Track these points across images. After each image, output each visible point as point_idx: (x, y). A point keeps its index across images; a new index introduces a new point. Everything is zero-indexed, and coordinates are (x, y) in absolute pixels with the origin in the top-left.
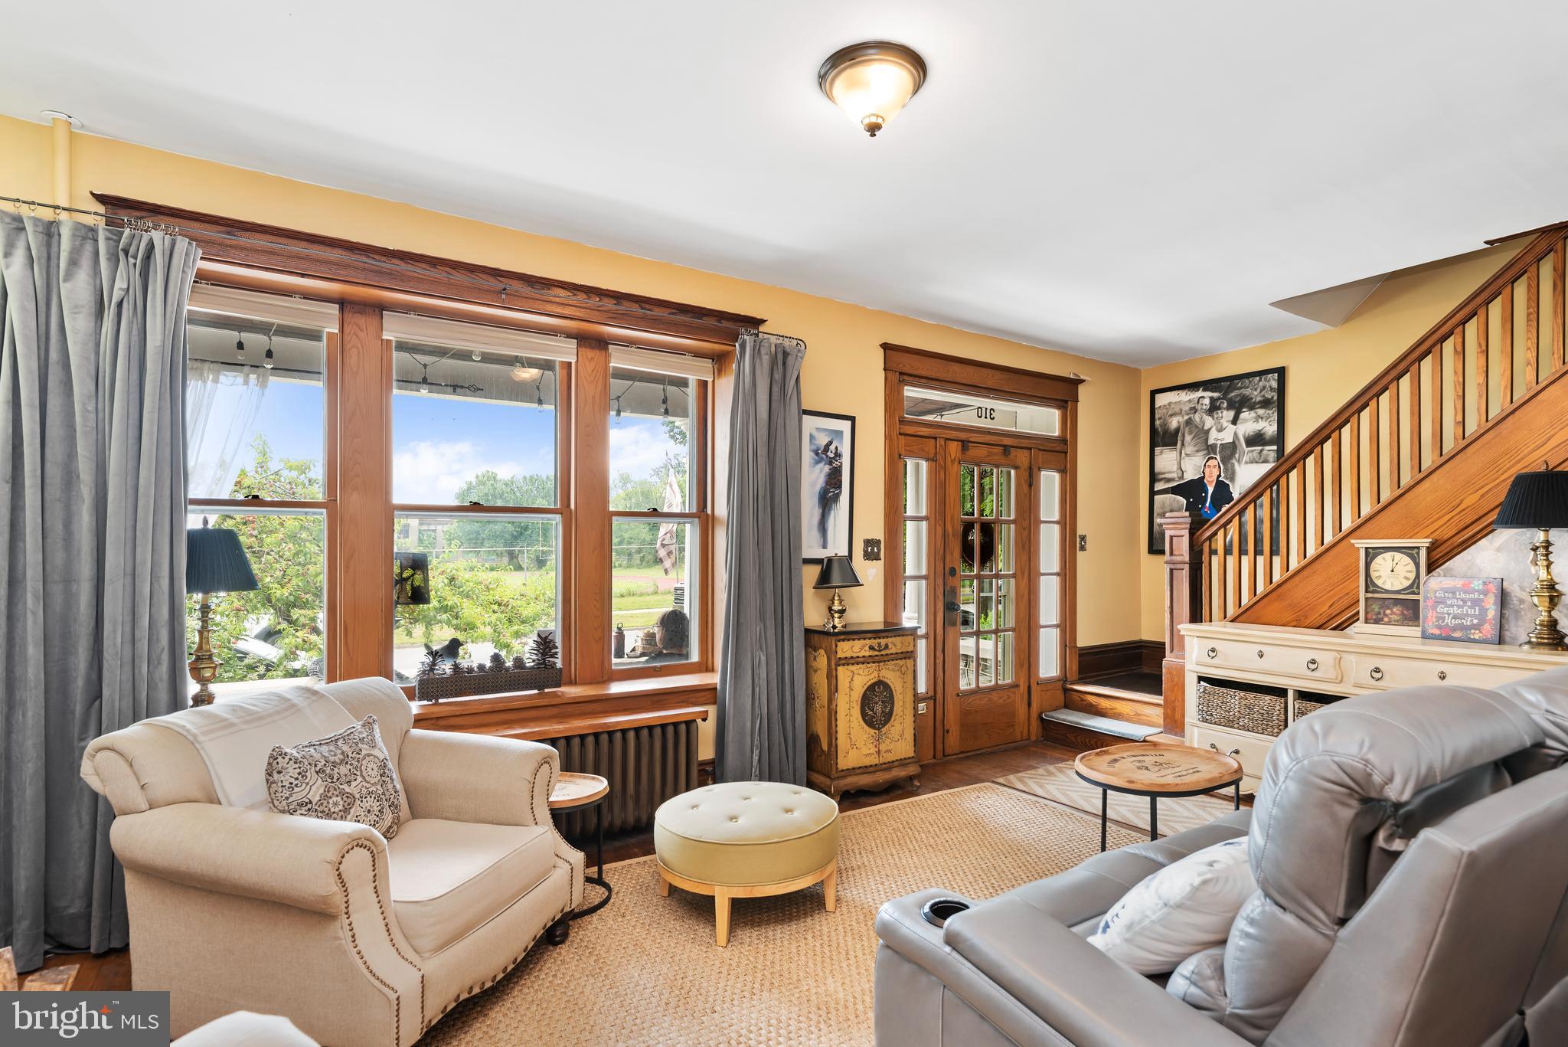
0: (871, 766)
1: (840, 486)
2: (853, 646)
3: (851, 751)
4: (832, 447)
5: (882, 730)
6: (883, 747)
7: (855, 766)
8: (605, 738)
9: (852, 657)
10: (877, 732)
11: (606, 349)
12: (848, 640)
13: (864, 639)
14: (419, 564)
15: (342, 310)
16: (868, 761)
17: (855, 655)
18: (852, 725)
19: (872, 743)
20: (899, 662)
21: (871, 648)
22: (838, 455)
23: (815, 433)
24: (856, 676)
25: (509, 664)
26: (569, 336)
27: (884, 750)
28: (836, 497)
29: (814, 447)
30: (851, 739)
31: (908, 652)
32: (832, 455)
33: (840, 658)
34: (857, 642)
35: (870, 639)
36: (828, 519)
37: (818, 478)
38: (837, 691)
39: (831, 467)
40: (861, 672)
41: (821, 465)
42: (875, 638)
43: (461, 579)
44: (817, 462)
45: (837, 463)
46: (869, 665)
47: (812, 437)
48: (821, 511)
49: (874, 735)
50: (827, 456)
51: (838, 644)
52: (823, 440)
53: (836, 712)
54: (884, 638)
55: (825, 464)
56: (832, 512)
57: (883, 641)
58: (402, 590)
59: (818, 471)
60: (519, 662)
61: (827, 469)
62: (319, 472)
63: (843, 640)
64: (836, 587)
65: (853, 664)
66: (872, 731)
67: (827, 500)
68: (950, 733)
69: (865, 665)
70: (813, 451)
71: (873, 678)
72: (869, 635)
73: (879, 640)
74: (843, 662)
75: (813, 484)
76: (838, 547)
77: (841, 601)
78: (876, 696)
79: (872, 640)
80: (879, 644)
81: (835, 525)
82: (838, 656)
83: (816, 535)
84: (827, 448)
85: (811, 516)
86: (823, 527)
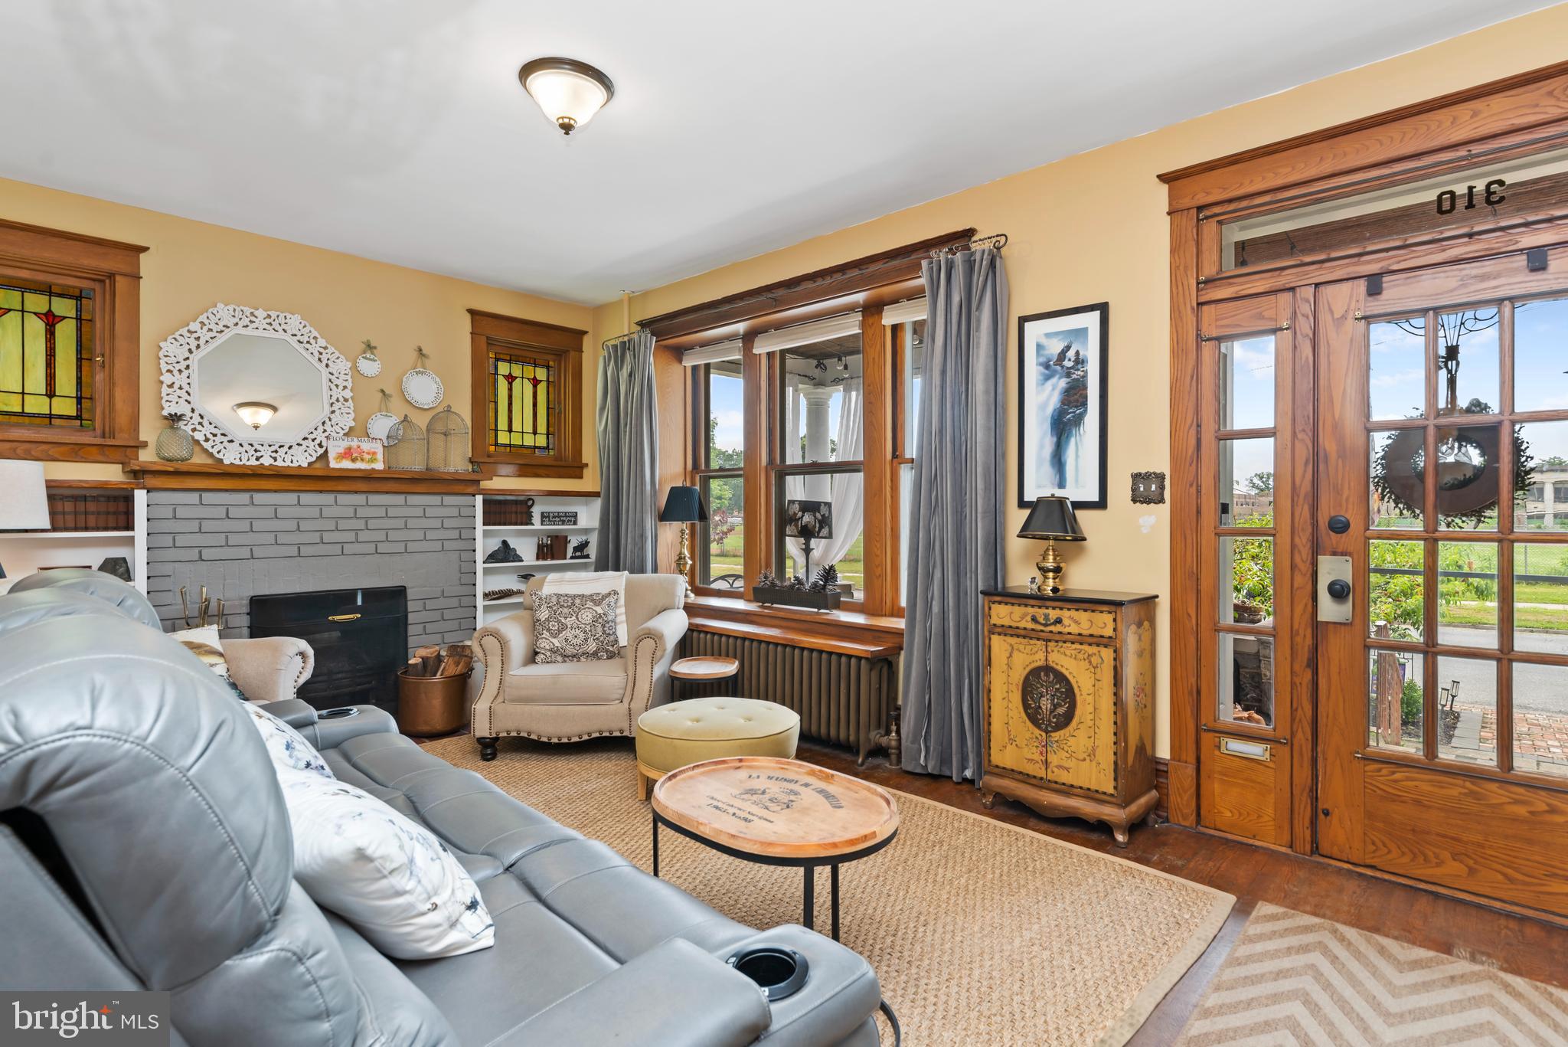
0: (1035, 777)
1: (1083, 403)
2: (1011, 613)
3: (1009, 747)
4: (1071, 354)
5: (1053, 734)
6: (1054, 759)
7: (1015, 768)
9: (1010, 627)
10: (1044, 734)
11: (882, 312)
12: (1006, 604)
13: (1026, 606)
15: (743, 342)
16: (1030, 769)
17: (1014, 624)
18: (1011, 714)
19: (1037, 747)
20: (1085, 647)
21: (1034, 619)
22: (1079, 361)
23: (1044, 341)
24: (1015, 653)
27: (1056, 764)
28: (1078, 420)
29: (1042, 360)
30: (1009, 731)
31: (1102, 637)
32: (1070, 364)
33: (995, 625)
34: (1016, 608)
35: (1033, 606)
36: (1066, 449)
37: (1048, 399)
38: (990, 665)
39: (1068, 380)
40: (1021, 647)
41: (1054, 380)
42: (1040, 607)
44: (1047, 378)
45: (1079, 373)
46: (1032, 642)
47: (1040, 346)
48: (1055, 439)
49: (1040, 738)
50: (1063, 367)
51: (993, 606)
52: (1055, 347)
53: (990, 691)
54: (1054, 608)
55: (1060, 378)
56: (1073, 440)
57: (1053, 614)
59: (1050, 388)
61: (1063, 383)
63: (1000, 603)
65: (1012, 636)
66: (1037, 732)
67: (1063, 426)
68: (1335, 818)
69: (1026, 640)
70: (1041, 364)
71: (1039, 659)
72: (1032, 602)
73: (1047, 611)
74: (999, 630)
75: (1043, 407)
76: (1082, 486)
78: (1042, 686)
79: (1036, 609)
80: (1046, 617)
81: (1077, 456)
82: (993, 621)
83: (1048, 470)
84: (1062, 356)
85: (1041, 447)
86: (1058, 460)
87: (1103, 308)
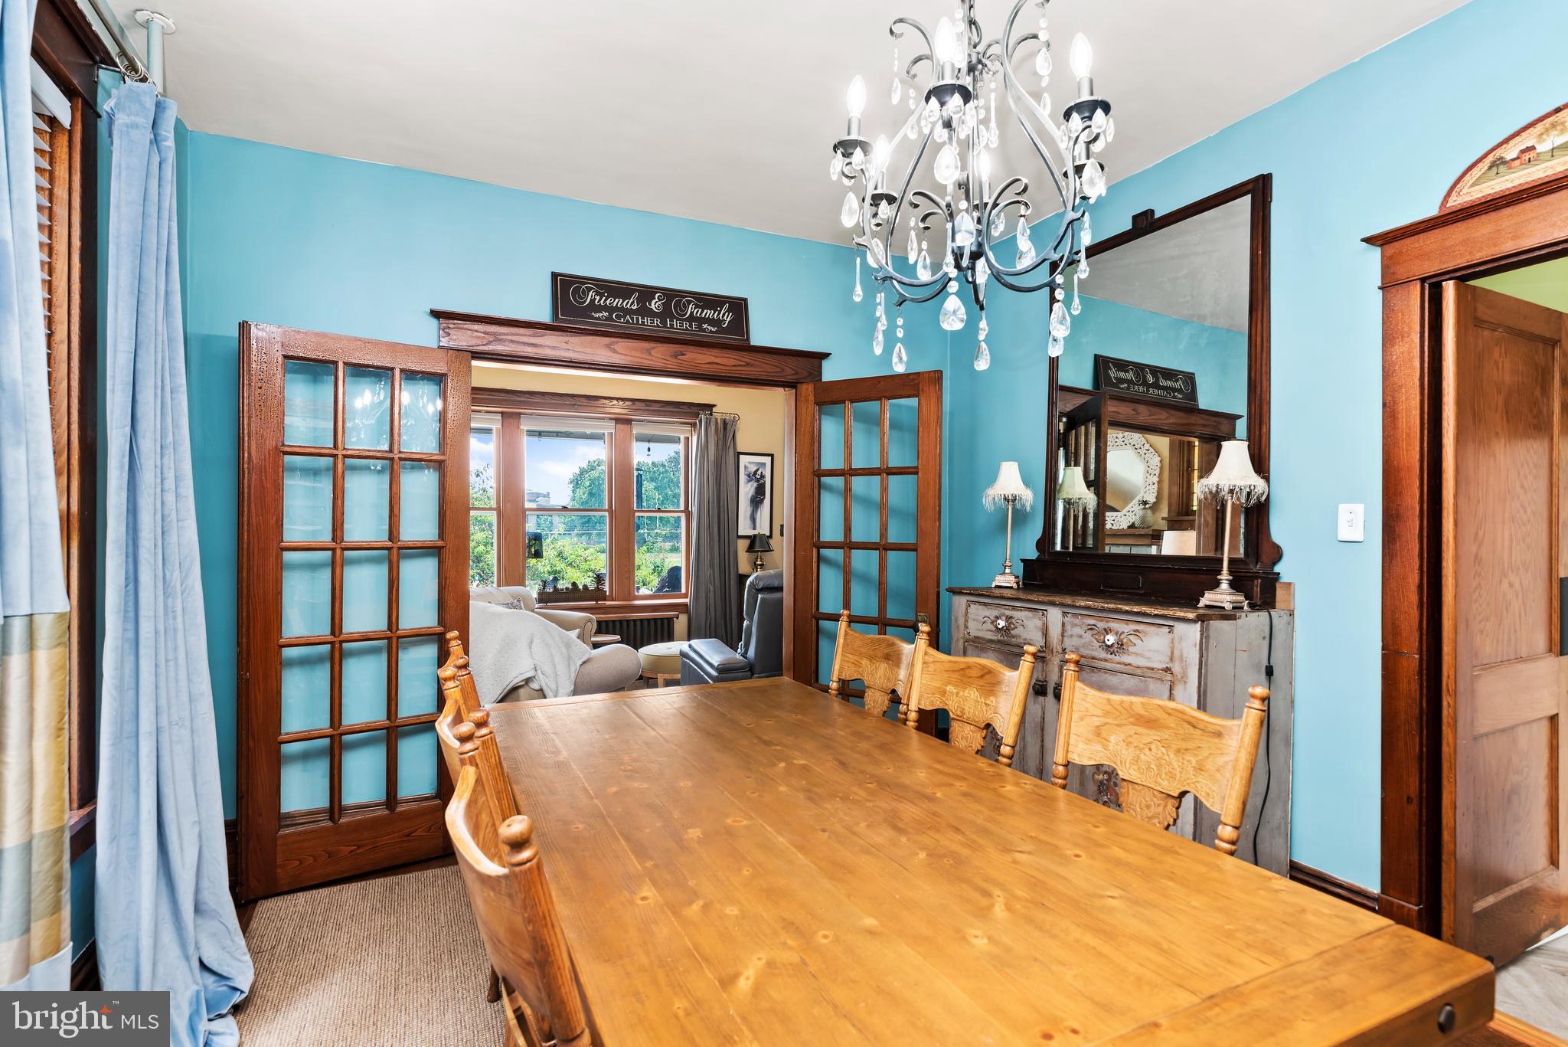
1: (764, 494)
4: (759, 472)
8: (625, 624)
11: (631, 424)
14: (537, 538)
15: (502, 416)
22: (763, 476)
23: (748, 465)
25: (581, 587)
26: (611, 419)
28: (762, 501)
29: (747, 473)
32: (759, 477)
36: (756, 513)
37: (750, 490)
39: (758, 484)
41: (752, 483)
43: (566, 554)
44: (749, 481)
45: (762, 482)
47: (746, 467)
48: (752, 508)
50: (756, 478)
52: (753, 469)
55: (754, 482)
56: (759, 511)
58: (530, 552)
59: (750, 486)
60: (585, 587)
61: (755, 484)
62: (492, 493)
64: (758, 551)
67: (756, 501)
70: (746, 475)
75: (748, 493)
76: (763, 528)
77: (761, 559)
81: (761, 516)
83: (748, 522)
84: (755, 473)
85: (746, 512)
86: (753, 519)
87: (772, 456)
